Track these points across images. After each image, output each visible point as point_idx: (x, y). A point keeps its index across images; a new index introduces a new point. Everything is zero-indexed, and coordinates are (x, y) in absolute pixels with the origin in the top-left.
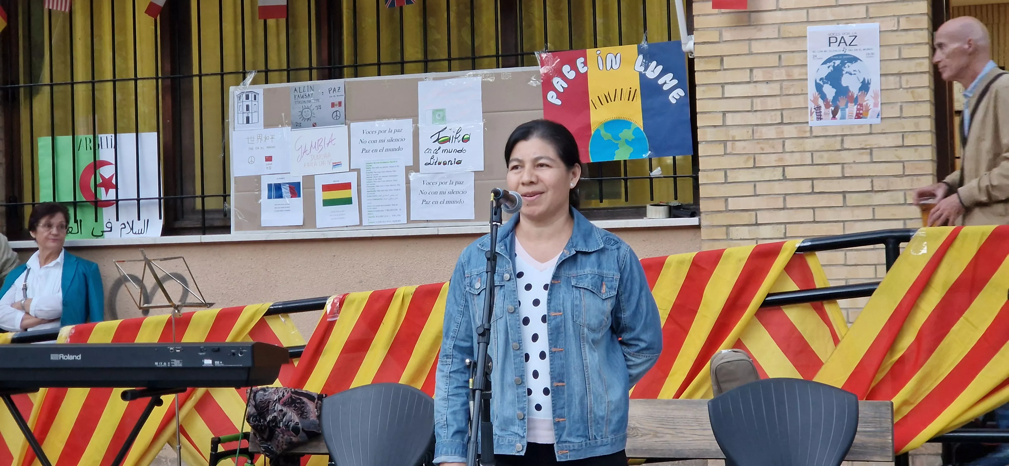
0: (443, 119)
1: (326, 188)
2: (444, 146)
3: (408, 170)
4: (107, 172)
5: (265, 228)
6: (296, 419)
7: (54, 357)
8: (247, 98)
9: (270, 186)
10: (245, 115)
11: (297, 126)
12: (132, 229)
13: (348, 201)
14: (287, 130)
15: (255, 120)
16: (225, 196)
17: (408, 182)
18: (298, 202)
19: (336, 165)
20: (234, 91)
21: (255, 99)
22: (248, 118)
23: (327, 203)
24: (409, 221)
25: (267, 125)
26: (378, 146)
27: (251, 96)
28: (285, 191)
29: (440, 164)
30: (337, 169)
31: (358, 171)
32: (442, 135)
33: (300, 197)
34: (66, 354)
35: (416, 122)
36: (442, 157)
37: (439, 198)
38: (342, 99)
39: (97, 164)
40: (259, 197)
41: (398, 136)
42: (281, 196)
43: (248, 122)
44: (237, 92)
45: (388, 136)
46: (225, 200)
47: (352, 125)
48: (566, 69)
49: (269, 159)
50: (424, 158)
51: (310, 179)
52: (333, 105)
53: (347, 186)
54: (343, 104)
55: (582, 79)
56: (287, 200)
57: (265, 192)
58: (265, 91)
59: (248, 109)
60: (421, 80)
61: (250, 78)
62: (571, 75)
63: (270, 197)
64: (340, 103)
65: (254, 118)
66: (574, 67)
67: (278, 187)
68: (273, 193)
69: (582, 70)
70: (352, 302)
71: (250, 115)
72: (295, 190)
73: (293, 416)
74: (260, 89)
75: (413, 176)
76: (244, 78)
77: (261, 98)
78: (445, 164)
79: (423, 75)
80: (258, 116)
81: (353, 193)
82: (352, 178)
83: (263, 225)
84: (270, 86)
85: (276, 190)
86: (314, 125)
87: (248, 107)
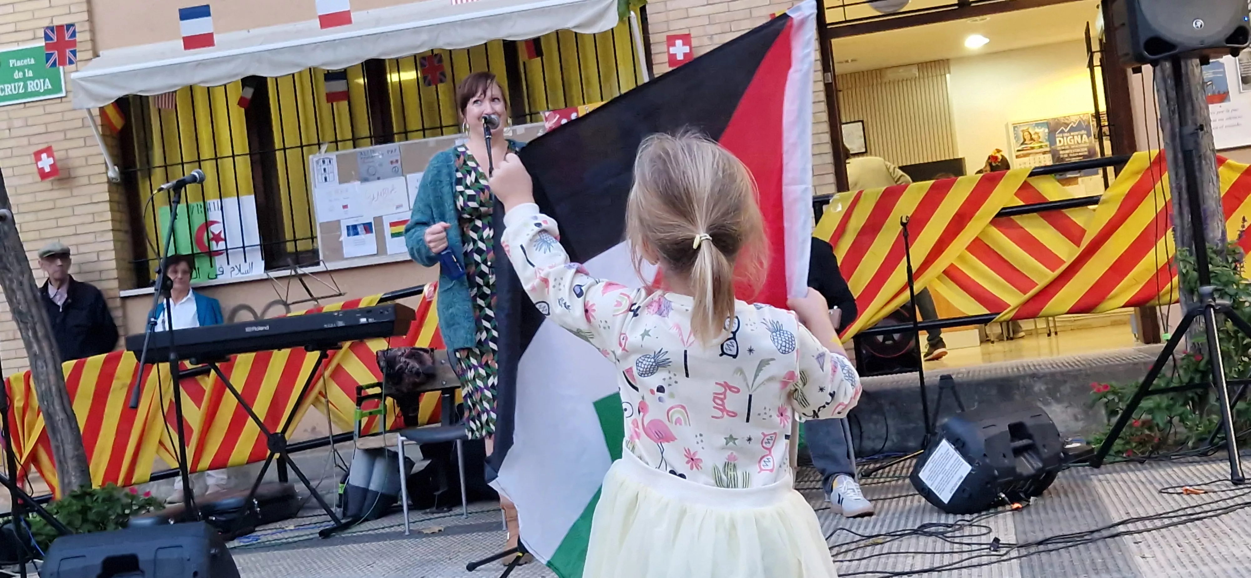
1: (393, 224)
4: (216, 229)
5: (347, 259)
6: (417, 366)
7: (248, 329)
8: (324, 162)
9: (348, 227)
10: (323, 176)
11: (365, 180)
12: (240, 271)
14: (357, 183)
15: (332, 179)
16: (313, 238)
18: (372, 236)
19: (398, 207)
20: (313, 159)
21: (330, 163)
22: (326, 178)
23: (393, 235)
25: (341, 181)
27: (327, 161)
28: (360, 229)
30: (399, 210)
33: (372, 232)
34: (256, 326)
38: (399, 158)
39: (208, 224)
40: (340, 235)
42: (357, 234)
43: (326, 181)
44: (315, 159)
46: (313, 242)
47: (408, 176)
49: (345, 207)
51: (379, 220)
52: (392, 162)
54: (399, 162)
56: (363, 236)
57: (344, 232)
58: (337, 156)
61: (324, 148)
63: (349, 235)
64: (397, 161)
65: (330, 177)
67: (355, 227)
68: (351, 232)
71: (327, 176)
72: (368, 228)
73: (414, 364)
74: (333, 155)
76: (320, 148)
77: (334, 161)
80: (333, 175)
83: (345, 256)
84: (340, 152)
85: (353, 230)
86: (379, 179)
87: (325, 170)
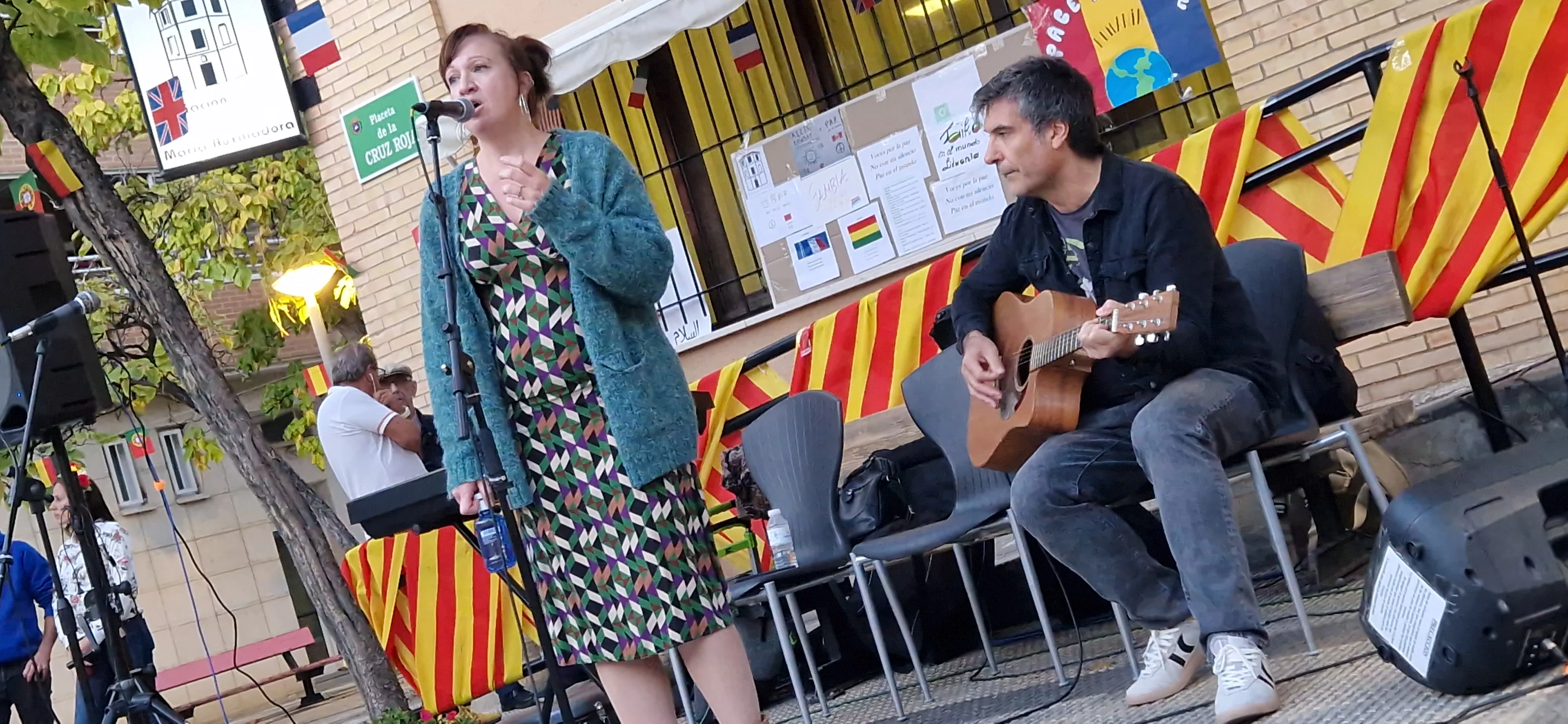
0: (948, 114)
1: (852, 229)
2: (956, 144)
3: (927, 181)
5: (805, 292)
8: (750, 160)
9: (797, 245)
10: (753, 180)
11: (804, 173)
12: (685, 335)
13: (877, 235)
14: (797, 180)
15: (764, 181)
16: (759, 272)
17: (931, 195)
18: (829, 253)
19: (856, 200)
20: (735, 158)
21: (757, 158)
22: (756, 182)
23: (857, 244)
24: (944, 236)
25: (776, 183)
26: (891, 166)
27: (753, 157)
28: (813, 245)
29: (957, 164)
30: (856, 206)
31: (878, 199)
32: (950, 132)
33: (828, 246)
35: (920, 128)
36: (957, 156)
37: (966, 201)
38: (841, 129)
40: (790, 260)
41: (906, 149)
42: (810, 253)
43: (757, 185)
44: (739, 158)
45: (896, 153)
46: (760, 275)
47: (858, 152)
48: (1058, 14)
49: (788, 217)
50: (940, 164)
51: (833, 225)
52: (834, 138)
53: (871, 220)
54: (843, 134)
55: (1077, 18)
56: (817, 255)
57: (794, 254)
58: (764, 146)
59: (753, 172)
60: (913, 80)
61: (746, 138)
62: (1065, 19)
63: (800, 257)
64: (840, 134)
65: (762, 179)
66: (1066, 9)
67: (805, 243)
68: (802, 252)
69: (1075, 9)
70: (821, 328)
71: (758, 178)
72: (822, 241)
74: (759, 147)
75: (934, 187)
76: (742, 139)
77: (762, 156)
78: (962, 162)
79: (914, 75)
80: (765, 176)
81: (879, 225)
82: (873, 210)
83: (802, 289)
84: (768, 140)
85: (804, 248)
86: (822, 166)
87: (753, 169)
